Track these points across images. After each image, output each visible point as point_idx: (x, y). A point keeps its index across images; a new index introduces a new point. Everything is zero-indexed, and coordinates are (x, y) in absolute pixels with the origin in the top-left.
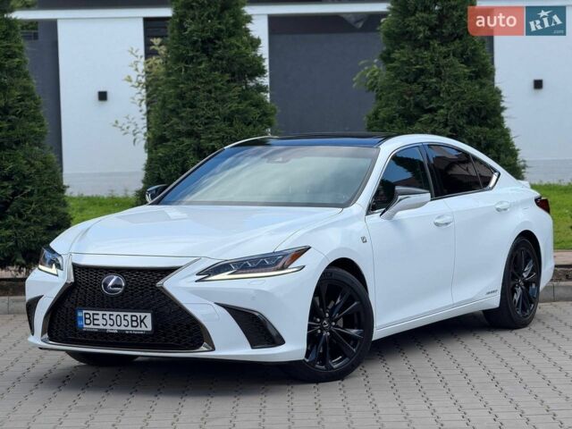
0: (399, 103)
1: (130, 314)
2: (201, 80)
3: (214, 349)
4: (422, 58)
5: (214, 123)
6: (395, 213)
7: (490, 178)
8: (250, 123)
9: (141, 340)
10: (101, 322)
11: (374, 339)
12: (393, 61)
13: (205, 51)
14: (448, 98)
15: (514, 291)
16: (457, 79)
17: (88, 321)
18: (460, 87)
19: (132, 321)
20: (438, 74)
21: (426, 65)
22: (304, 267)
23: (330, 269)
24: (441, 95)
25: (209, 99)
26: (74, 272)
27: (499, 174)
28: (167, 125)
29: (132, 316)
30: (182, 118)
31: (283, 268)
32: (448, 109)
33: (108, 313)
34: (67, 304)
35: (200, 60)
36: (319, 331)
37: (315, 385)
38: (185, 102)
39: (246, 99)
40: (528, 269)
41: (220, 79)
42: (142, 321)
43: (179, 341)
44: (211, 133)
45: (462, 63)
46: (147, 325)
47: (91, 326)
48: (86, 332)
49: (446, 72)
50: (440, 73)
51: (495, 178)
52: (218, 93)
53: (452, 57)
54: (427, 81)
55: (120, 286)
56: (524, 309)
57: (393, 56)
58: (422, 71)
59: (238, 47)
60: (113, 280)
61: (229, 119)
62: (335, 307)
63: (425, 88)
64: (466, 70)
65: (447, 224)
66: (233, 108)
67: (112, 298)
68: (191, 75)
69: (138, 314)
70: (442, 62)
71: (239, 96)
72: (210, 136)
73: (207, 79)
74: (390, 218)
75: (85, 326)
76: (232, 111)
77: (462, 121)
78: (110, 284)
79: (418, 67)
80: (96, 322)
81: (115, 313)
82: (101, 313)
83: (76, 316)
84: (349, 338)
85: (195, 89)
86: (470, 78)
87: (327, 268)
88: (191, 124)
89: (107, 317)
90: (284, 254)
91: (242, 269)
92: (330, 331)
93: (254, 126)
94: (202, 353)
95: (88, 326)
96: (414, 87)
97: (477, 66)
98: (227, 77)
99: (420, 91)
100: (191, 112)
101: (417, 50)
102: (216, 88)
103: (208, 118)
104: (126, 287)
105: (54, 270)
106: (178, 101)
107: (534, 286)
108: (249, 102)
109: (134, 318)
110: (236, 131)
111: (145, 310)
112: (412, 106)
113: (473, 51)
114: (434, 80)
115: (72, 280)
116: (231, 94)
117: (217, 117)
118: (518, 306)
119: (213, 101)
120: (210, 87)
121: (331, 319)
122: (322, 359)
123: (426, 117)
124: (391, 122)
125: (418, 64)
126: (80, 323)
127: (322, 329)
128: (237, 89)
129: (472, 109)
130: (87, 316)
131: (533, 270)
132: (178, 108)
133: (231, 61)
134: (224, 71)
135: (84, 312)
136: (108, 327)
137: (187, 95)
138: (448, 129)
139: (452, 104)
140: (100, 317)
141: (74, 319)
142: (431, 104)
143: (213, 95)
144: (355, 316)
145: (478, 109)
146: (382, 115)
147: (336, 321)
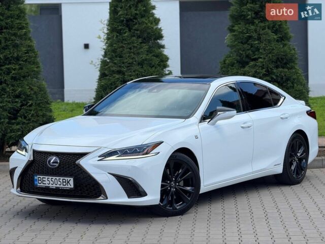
0: (237, 55)
1: (62, 178)
2: (126, 42)
3: (107, 198)
4: (250, 30)
5: (132, 66)
6: (216, 121)
7: (279, 100)
8: (153, 66)
9: (68, 193)
10: (47, 182)
11: (200, 193)
12: (234, 31)
13: (128, 26)
14: (264, 52)
15: (291, 164)
16: (269, 41)
17: (40, 182)
18: (271, 46)
19: (63, 182)
20: (259, 39)
21: (252, 34)
22: (159, 153)
23: (176, 154)
24: (261, 51)
25: (130, 53)
26: (34, 154)
27: (285, 98)
28: (107, 67)
29: (63, 179)
30: (115, 63)
31: (147, 153)
32: (264, 59)
33: (50, 177)
34: (30, 172)
35: (124, 31)
36: (169, 188)
37: (166, 218)
38: (116, 54)
39: (151, 53)
40: (301, 151)
41: (137, 42)
42: (68, 182)
43: (88, 194)
44: (130, 72)
45: (273, 32)
46: (71, 185)
47: (42, 184)
48: (39, 188)
49: (263, 37)
50: (260, 38)
51: (282, 100)
52: (135, 49)
53: (267, 29)
54: (253, 43)
55: (57, 163)
56: (298, 174)
57: (234, 28)
58: (250, 37)
59: (147, 24)
60: (54, 159)
61: (141, 64)
62: (178, 174)
63: (252, 46)
64: (275, 37)
65: (249, 127)
66: (143, 58)
67: (53, 169)
68: (120, 39)
69: (66, 179)
70: (262, 32)
71: (148, 51)
72: (130, 73)
73: (129, 42)
74: (214, 124)
75: (38, 184)
76: (143, 60)
77: (271, 66)
78: (52, 161)
79: (248, 35)
80: (44, 182)
81: (54, 178)
82: (47, 177)
83: (34, 178)
84: (186, 192)
85: (123, 47)
86: (278, 41)
87: (173, 153)
88: (120, 66)
89: (50, 180)
90: (147, 146)
91: (124, 154)
92: (176, 188)
93: (156, 68)
94: (100, 200)
95: (40, 184)
96: (246, 46)
97: (281, 34)
98: (140, 40)
99: (248, 48)
100: (120, 60)
101: (247, 25)
102: (134, 47)
103: (130, 63)
104: (60, 163)
105: (24, 153)
106: (113, 54)
107: (304, 161)
108: (152, 54)
109: (64, 181)
110: (145, 71)
111: (70, 176)
112: (244, 57)
113: (280, 25)
114: (257, 42)
115: (32, 159)
116: (142, 50)
117: (134, 63)
118: (294, 172)
119: (132, 54)
120: (131, 46)
121: (176, 182)
122: (171, 203)
123: (252, 63)
124: (232, 66)
125: (247, 33)
126: (36, 183)
127: (171, 187)
128: (145, 47)
129: (278, 58)
130: (40, 179)
131: (304, 152)
132: (113, 58)
133: (142, 32)
134: (139, 37)
135: (38, 176)
136: (50, 185)
137: (117, 50)
138: (264, 70)
139: (267, 56)
140: (46, 179)
141: (33, 180)
142: (255, 55)
143: (132, 51)
144: (190, 179)
145: (282, 59)
146: (227, 62)
147: (179, 183)
